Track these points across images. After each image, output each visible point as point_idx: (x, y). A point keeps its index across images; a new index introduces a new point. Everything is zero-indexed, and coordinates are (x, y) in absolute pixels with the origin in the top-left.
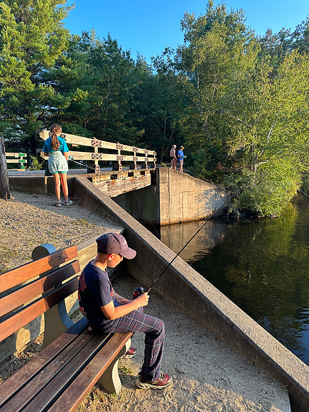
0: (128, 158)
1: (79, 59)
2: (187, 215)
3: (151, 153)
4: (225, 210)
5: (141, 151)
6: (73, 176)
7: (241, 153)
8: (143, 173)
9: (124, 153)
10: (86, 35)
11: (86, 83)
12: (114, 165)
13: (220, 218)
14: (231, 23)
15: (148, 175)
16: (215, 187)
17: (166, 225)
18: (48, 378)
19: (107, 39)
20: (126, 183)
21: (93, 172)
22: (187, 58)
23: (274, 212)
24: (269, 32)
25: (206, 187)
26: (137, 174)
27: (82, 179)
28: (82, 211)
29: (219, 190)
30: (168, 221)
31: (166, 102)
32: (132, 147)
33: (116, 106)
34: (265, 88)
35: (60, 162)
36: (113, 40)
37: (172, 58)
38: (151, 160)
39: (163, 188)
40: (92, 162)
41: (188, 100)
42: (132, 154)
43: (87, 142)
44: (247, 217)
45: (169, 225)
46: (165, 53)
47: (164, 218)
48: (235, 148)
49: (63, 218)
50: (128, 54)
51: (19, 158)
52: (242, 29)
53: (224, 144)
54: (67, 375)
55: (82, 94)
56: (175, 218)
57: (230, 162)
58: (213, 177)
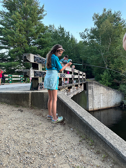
0: (76, 77)
2: (103, 106)
9: (75, 74)
20: (75, 90)
25: (112, 91)
30: (93, 109)
38: (84, 77)
39: (90, 92)
46: (85, 31)
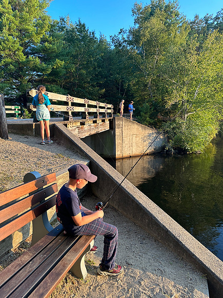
0: (93, 110)
1: (57, 37)
3: (109, 106)
4: (163, 148)
5: (102, 105)
6: (54, 123)
7: (175, 106)
8: (103, 121)
9: (90, 106)
10: (63, 20)
11: (63, 55)
12: (82, 115)
13: (159, 153)
14: (168, 10)
15: (107, 122)
16: (156, 131)
17: (120, 159)
18: (35, 267)
19: (78, 23)
20: (91, 128)
21: (67, 119)
22: (136, 36)
23: (199, 149)
24: (197, 17)
25: (150, 131)
26: (99, 121)
27: (60, 125)
28: (59, 148)
29: (159, 133)
30: (121, 156)
31: (120, 69)
32: (96, 102)
33: (84, 72)
34: (193, 59)
35: (45, 112)
36: (82, 23)
37: (125, 36)
38: (109, 111)
39: (118, 132)
40: (67, 113)
41: (137, 68)
42: (95, 107)
43: (63, 98)
44: (179, 153)
45: (123, 159)
46: (120, 33)
47: (118, 154)
48: (170, 103)
49: (46, 153)
50: (93, 33)
51: (15, 109)
52: (177, 15)
53: (163, 100)
54: (49, 265)
55: (60, 63)
56: (126, 153)
57: (167, 113)
58: (154, 124)
